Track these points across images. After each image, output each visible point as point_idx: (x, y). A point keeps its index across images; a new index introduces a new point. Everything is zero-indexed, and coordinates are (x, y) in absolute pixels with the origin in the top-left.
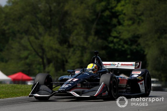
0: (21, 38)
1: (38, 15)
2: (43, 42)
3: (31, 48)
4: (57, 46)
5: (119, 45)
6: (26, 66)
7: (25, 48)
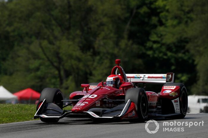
0: (30, 43)
1: (52, 13)
2: (59, 48)
3: (44, 57)
4: (78, 53)
5: (160, 52)
6: (37, 81)
7: (36, 57)
